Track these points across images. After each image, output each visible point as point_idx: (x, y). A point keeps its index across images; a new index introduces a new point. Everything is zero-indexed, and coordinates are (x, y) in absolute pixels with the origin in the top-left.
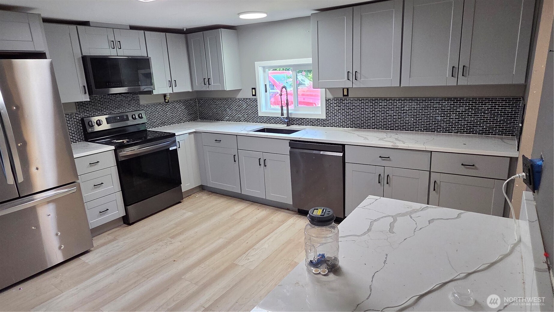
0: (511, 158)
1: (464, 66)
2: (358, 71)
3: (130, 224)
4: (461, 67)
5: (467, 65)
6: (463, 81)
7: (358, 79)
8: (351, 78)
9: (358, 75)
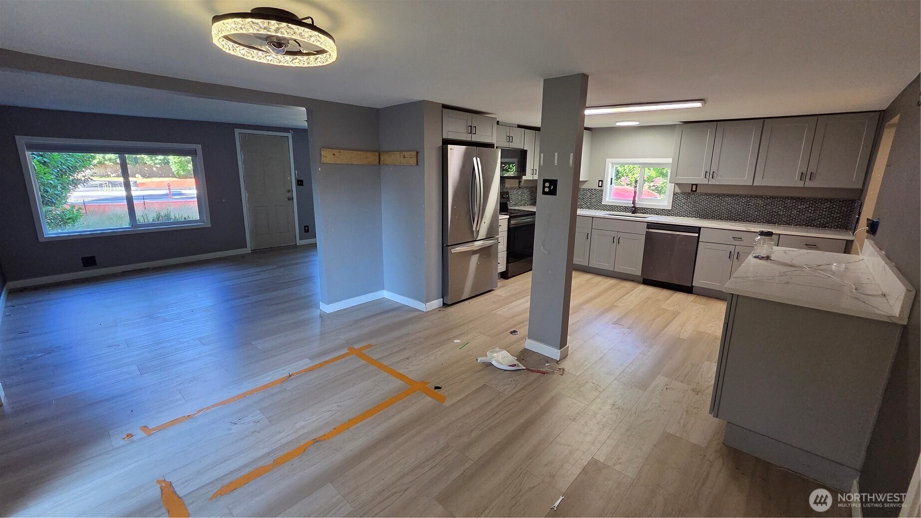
0: (847, 240)
1: (811, 173)
2: (716, 171)
3: (507, 278)
4: (809, 174)
5: (815, 172)
6: (809, 184)
7: (715, 177)
8: (707, 177)
9: (715, 175)
